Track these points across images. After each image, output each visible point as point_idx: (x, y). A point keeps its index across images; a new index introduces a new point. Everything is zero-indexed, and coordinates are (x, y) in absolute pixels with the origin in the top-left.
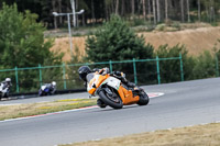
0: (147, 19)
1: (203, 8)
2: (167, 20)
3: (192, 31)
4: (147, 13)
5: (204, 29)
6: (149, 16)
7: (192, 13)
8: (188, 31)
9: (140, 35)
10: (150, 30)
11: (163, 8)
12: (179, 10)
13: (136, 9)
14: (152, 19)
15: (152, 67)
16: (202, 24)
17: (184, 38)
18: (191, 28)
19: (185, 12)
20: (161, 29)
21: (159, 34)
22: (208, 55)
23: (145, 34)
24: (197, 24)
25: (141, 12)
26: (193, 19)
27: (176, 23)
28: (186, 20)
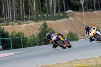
0: (6, 20)
1: (31, 14)
2: (15, 20)
3: (26, 25)
4: (5, 17)
5: (32, 24)
6: (7, 18)
7: (26, 17)
8: (24, 25)
9: (2, 27)
10: (7, 25)
11: (13, 15)
14: (8, 20)
16: (31, 21)
17: (23, 28)
18: (26, 23)
19: (23, 16)
20: (12, 24)
21: (11, 26)
22: (34, 36)
23: (5, 27)
24: (28, 21)
25: (3, 17)
26: (27, 19)
27: (19, 21)
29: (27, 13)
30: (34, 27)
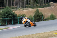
0: (15, 7)
1: (30, 4)
2: (20, 7)
3: (27, 10)
4: (15, 6)
5: (30, 10)
6: (16, 6)
7: (27, 6)
8: (26, 10)
9: (13, 11)
10: (16, 10)
11: (19, 4)
12: (24, 5)
13: (12, 5)
14: (17, 7)
15: (17, 20)
16: (30, 8)
17: (25, 12)
18: (27, 9)
19: (25, 5)
20: (19, 10)
21: (18, 11)
23: (15, 11)
24: (28, 8)
25: (14, 5)
26: (27, 7)
27: (23, 8)
28: (25, 8)
29: (27, 3)
30: (31, 12)
